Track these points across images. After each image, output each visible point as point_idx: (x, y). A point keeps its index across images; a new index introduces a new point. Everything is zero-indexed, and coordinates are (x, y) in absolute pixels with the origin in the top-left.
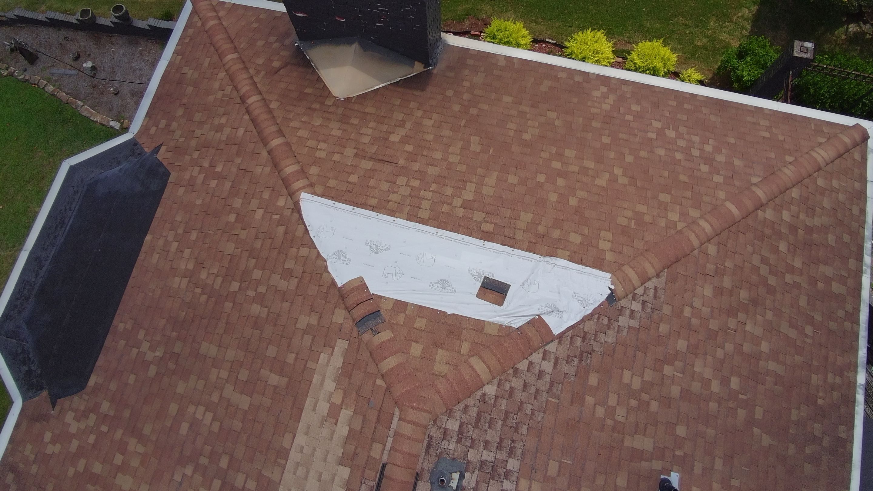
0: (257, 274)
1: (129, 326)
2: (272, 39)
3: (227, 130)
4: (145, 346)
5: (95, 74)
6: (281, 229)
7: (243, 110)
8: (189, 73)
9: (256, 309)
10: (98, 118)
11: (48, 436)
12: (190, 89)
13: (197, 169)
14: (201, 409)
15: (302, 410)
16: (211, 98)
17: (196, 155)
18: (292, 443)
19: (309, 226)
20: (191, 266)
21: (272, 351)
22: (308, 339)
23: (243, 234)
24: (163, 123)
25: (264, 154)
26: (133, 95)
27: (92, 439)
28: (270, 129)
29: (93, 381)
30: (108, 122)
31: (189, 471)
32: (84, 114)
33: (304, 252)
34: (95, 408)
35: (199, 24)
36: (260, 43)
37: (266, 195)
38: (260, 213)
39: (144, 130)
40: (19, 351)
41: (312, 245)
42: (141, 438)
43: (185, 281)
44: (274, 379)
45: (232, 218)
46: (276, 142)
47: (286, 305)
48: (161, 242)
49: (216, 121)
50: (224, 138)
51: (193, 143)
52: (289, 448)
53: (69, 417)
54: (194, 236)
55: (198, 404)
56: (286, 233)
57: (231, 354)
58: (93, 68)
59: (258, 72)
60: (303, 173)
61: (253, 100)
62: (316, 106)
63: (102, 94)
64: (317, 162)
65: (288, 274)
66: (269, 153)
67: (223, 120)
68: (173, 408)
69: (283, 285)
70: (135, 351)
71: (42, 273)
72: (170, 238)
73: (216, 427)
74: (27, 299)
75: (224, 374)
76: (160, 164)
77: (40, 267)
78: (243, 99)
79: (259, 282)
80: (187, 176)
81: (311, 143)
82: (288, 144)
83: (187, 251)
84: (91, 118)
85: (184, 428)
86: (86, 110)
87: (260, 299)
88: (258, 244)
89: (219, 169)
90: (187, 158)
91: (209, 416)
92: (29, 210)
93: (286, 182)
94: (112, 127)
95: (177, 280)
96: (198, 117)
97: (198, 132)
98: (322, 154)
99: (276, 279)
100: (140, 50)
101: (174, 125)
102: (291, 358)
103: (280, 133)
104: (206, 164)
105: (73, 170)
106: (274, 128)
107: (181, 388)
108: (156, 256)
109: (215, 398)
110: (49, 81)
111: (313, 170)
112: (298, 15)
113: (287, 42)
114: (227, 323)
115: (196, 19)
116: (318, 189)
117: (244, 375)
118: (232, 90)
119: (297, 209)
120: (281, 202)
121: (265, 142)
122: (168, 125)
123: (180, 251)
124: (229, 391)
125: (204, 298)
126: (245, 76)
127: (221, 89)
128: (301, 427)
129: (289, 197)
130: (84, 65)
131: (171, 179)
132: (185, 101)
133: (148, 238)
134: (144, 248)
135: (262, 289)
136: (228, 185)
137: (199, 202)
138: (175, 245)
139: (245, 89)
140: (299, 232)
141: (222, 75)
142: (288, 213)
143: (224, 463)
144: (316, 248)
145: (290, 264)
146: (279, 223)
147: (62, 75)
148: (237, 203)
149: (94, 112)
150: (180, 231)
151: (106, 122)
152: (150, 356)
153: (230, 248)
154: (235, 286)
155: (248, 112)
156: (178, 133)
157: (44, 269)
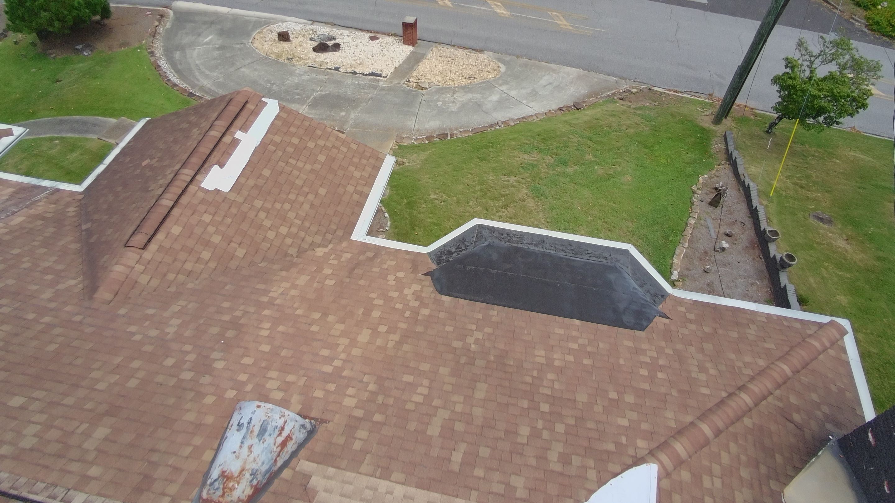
0: (560, 428)
1: (494, 319)
2: (826, 409)
3: (703, 377)
4: (479, 335)
5: (718, 251)
6: (611, 447)
7: (731, 390)
8: (752, 332)
9: (525, 431)
10: (676, 260)
11: (401, 275)
12: (735, 335)
13: (655, 354)
14: (426, 391)
15: (428, 489)
16: (733, 356)
17: (669, 351)
18: (396, 482)
19: (622, 477)
20: (557, 363)
21: (484, 452)
22: (500, 489)
23: (598, 409)
24: (691, 316)
25: (689, 419)
26: (708, 285)
27: (399, 306)
28: (719, 420)
29: (445, 298)
30: (676, 270)
31: (372, 387)
32: (677, 250)
33: (592, 475)
34: (423, 305)
35: (809, 332)
36: (814, 397)
37: (644, 426)
38: (624, 422)
39: (680, 301)
40: (466, 243)
41: (601, 483)
42: (399, 343)
43: (543, 360)
44: (457, 457)
45: (613, 395)
46: (705, 428)
47: (533, 461)
48: (575, 333)
49: (708, 365)
50: (694, 375)
51: (679, 347)
52: (391, 479)
53: (416, 287)
54: (586, 362)
55: (430, 387)
56: (608, 452)
57: (478, 412)
58: (723, 249)
59: (780, 399)
60: (679, 463)
61: (746, 398)
62: (763, 469)
63: (701, 260)
64: (697, 478)
65: (565, 459)
66: (692, 424)
67: (712, 372)
68: (425, 367)
69: (553, 456)
70: (474, 327)
71: (532, 248)
72: (580, 341)
73: (410, 406)
74: (509, 241)
75: (459, 408)
76: (650, 321)
77: (536, 245)
78: (742, 388)
79: (552, 430)
80: (645, 346)
81: (717, 469)
82: (707, 442)
83: (571, 358)
84: (675, 256)
85: (408, 378)
86: (681, 251)
87: (535, 434)
88: (591, 425)
89: (660, 375)
90: (663, 344)
91: (419, 399)
92: (581, 227)
93: (664, 446)
94: (671, 273)
95: (542, 353)
96: (708, 347)
97: (692, 349)
98: (707, 482)
99: (558, 448)
100: (756, 283)
101: (693, 327)
102: (479, 472)
103: (718, 433)
104: (661, 362)
105: (626, 252)
106: (720, 424)
107: (444, 371)
108: (561, 331)
109: (437, 402)
110: (699, 218)
111: (685, 475)
112: (870, 434)
113: (829, 426)
114: (507, 405)
115: (815, 328)
116: (666, 483)
117: (459, 427)
118: (749, 375)
119: (637, 461)
120: (641, 443)
121: (703, 417)
122: (691, 321)
123: (570, 351)
124: (444, 414)
125: (529, 379)
126: (770, 386)
127: (746, 365)
128: (412, 491)
129: (648, 451)
130: (723, 242)
131: (638, 333)
132: (720, 331)
133: (577, 322)
134: (567, 320)
135: (546, 435)
136: (646, 386)
137: (622, 361)
138: (575, 346)
139: (755, 388)
140: (612, 467)
141: (762, 363)
142: (631, 451)
143: (378, 417)
144: (599, 488)
145: (576, 461)
146: (618, 444)
147: (707, 227)
148: (630, 398)
149: (682, 257)
150: (589, 349)
151: (675, 267)
152: (470, 340)
153: (582, 397)
154: (545, 407)
155: (730, 395)
156: (686, 332)
157: (535, 248)
